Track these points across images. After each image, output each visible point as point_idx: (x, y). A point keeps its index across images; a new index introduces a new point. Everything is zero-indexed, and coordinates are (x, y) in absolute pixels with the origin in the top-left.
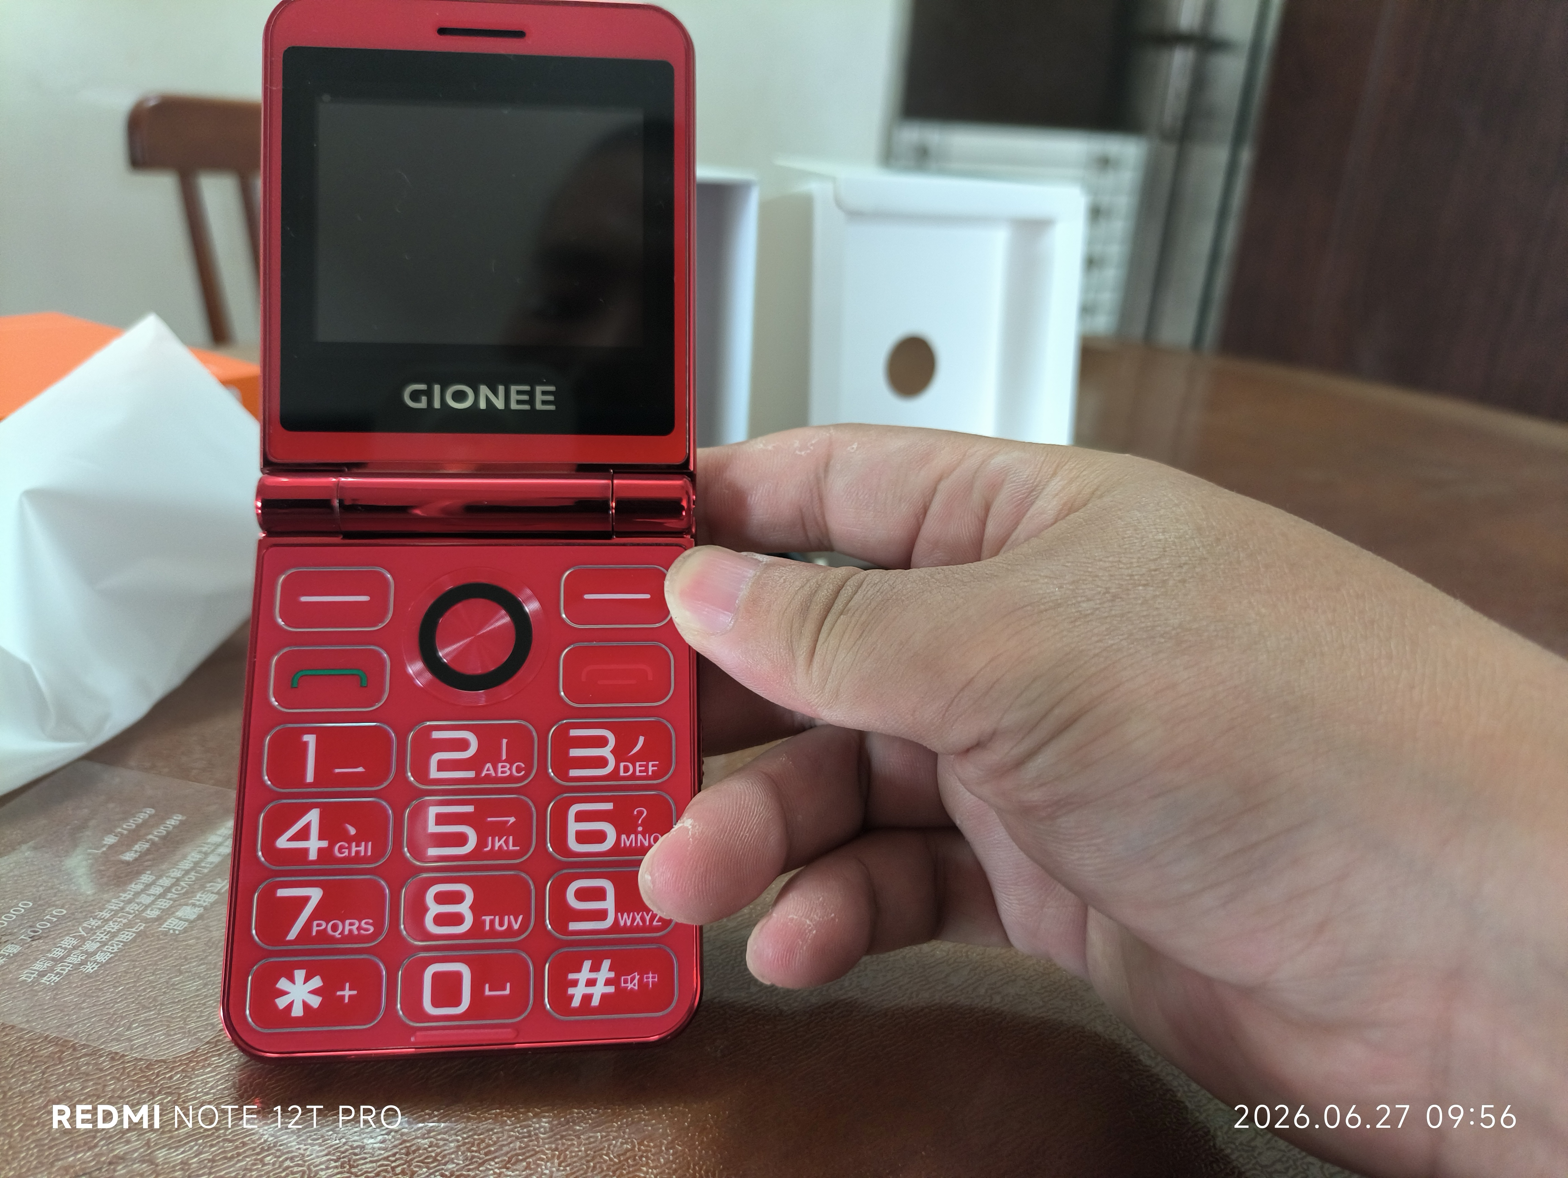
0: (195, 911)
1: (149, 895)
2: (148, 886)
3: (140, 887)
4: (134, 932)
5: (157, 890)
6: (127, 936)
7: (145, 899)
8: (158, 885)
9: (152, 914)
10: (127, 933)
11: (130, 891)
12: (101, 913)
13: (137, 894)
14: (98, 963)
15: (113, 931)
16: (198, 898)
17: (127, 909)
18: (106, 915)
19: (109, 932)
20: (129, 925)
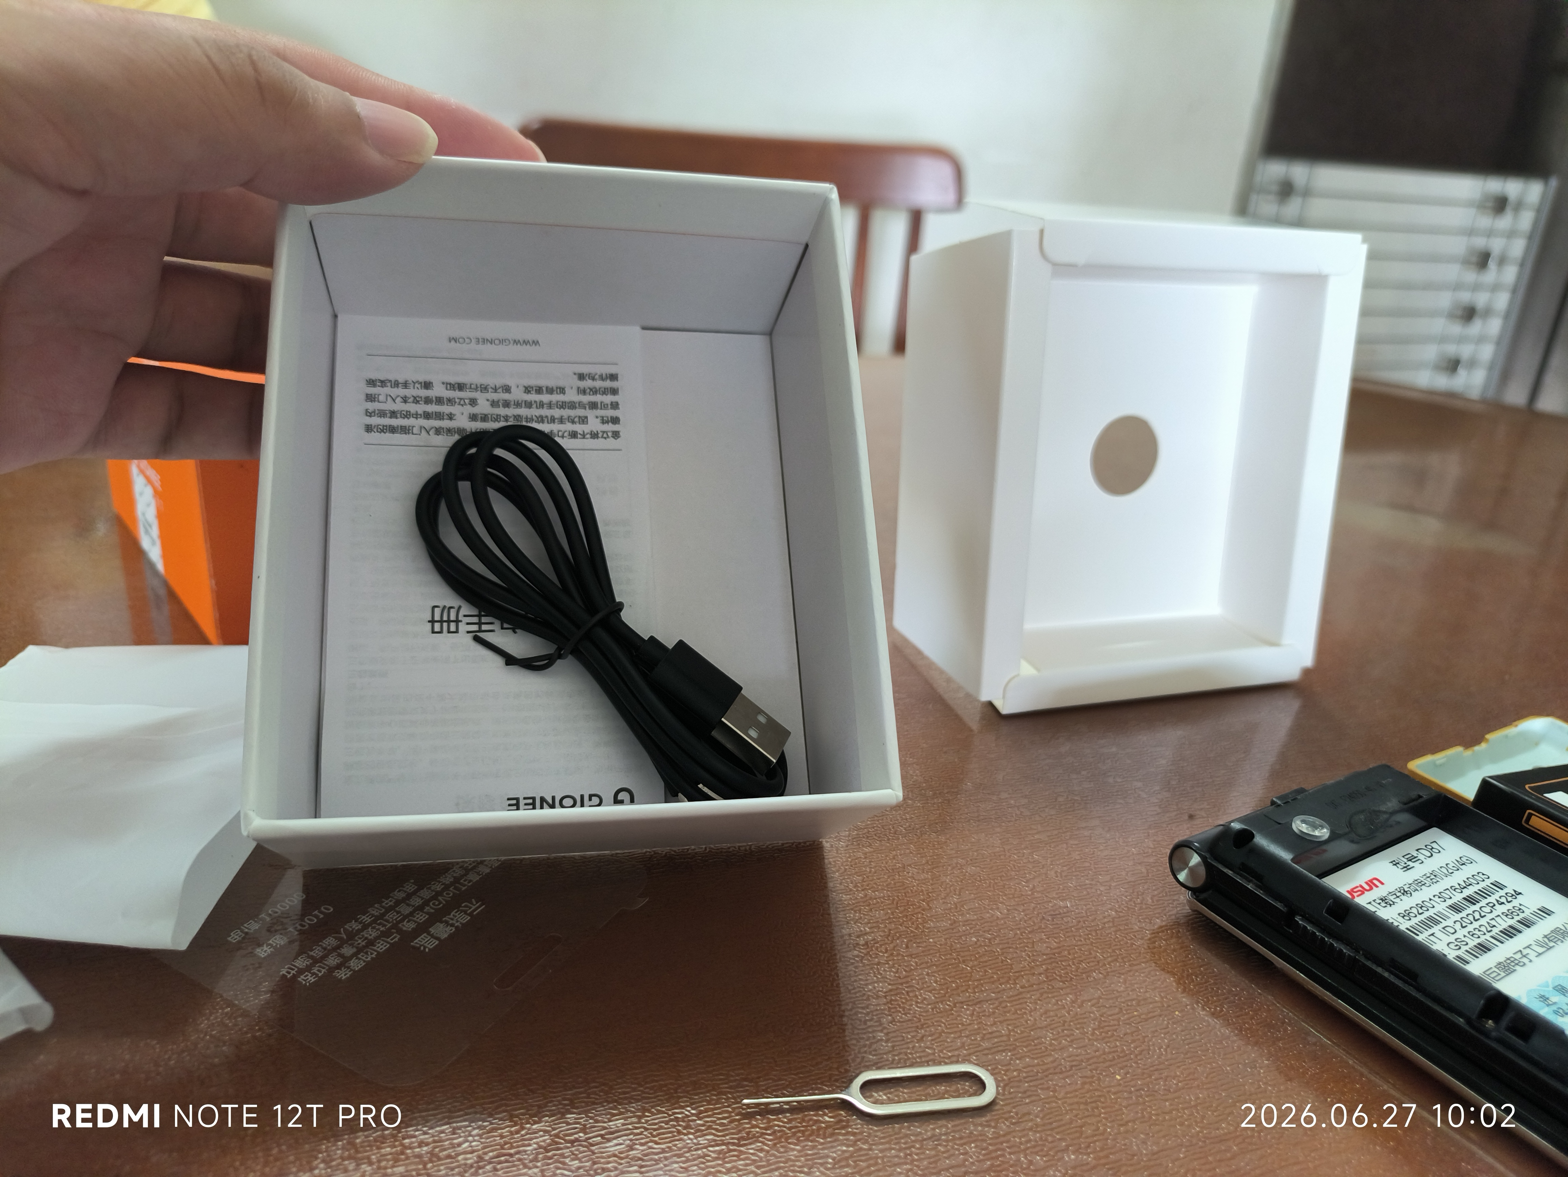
0: (447, 929)
1: (408, 905)
2: (409, 896)
3: (402, 895)
4: (388, 943)
5: (416, 901)
6: (382, 946)
7: (405, 910)
8: (419, 896)
9: (408, 926)
10: (382, 942)
11: (392, 897)
12: (363, 917)
13: (398, 903)
14: (351, 970)
15: (370, 937)
16: (451, 916)
17: (386, 917)
18: (366, 919)
19: (366, 938)
20: (386, 934)
